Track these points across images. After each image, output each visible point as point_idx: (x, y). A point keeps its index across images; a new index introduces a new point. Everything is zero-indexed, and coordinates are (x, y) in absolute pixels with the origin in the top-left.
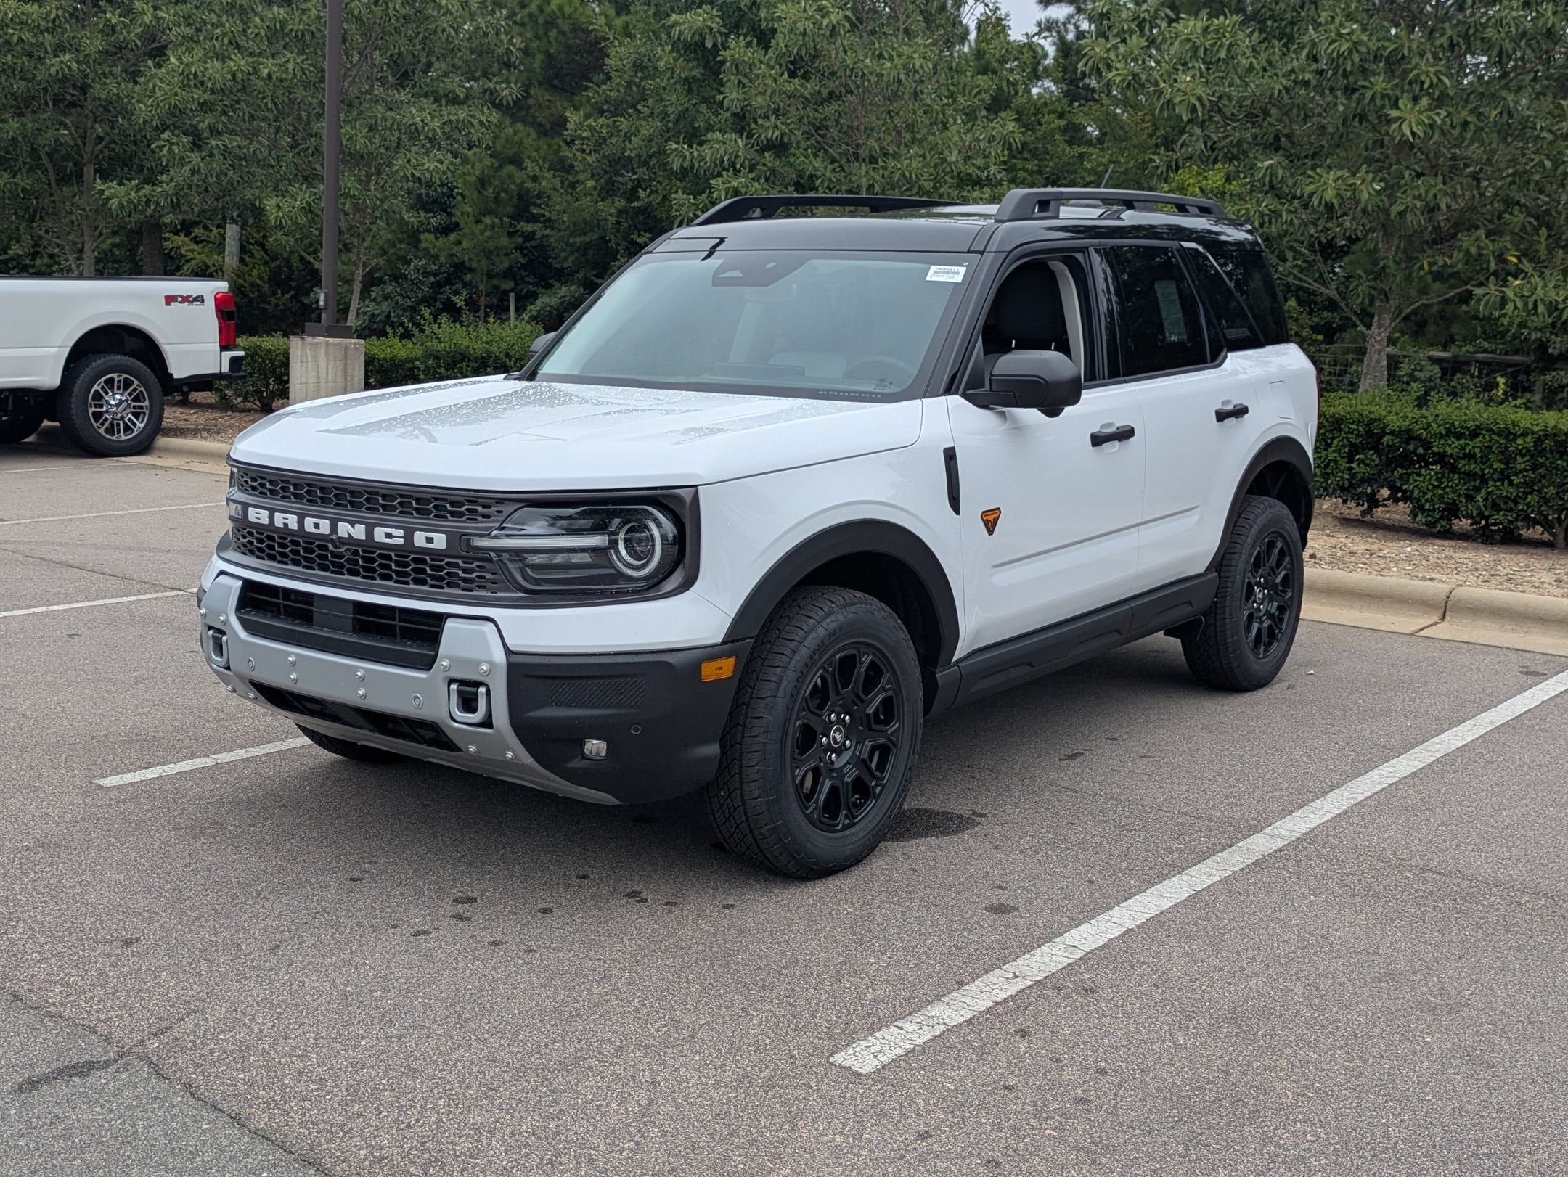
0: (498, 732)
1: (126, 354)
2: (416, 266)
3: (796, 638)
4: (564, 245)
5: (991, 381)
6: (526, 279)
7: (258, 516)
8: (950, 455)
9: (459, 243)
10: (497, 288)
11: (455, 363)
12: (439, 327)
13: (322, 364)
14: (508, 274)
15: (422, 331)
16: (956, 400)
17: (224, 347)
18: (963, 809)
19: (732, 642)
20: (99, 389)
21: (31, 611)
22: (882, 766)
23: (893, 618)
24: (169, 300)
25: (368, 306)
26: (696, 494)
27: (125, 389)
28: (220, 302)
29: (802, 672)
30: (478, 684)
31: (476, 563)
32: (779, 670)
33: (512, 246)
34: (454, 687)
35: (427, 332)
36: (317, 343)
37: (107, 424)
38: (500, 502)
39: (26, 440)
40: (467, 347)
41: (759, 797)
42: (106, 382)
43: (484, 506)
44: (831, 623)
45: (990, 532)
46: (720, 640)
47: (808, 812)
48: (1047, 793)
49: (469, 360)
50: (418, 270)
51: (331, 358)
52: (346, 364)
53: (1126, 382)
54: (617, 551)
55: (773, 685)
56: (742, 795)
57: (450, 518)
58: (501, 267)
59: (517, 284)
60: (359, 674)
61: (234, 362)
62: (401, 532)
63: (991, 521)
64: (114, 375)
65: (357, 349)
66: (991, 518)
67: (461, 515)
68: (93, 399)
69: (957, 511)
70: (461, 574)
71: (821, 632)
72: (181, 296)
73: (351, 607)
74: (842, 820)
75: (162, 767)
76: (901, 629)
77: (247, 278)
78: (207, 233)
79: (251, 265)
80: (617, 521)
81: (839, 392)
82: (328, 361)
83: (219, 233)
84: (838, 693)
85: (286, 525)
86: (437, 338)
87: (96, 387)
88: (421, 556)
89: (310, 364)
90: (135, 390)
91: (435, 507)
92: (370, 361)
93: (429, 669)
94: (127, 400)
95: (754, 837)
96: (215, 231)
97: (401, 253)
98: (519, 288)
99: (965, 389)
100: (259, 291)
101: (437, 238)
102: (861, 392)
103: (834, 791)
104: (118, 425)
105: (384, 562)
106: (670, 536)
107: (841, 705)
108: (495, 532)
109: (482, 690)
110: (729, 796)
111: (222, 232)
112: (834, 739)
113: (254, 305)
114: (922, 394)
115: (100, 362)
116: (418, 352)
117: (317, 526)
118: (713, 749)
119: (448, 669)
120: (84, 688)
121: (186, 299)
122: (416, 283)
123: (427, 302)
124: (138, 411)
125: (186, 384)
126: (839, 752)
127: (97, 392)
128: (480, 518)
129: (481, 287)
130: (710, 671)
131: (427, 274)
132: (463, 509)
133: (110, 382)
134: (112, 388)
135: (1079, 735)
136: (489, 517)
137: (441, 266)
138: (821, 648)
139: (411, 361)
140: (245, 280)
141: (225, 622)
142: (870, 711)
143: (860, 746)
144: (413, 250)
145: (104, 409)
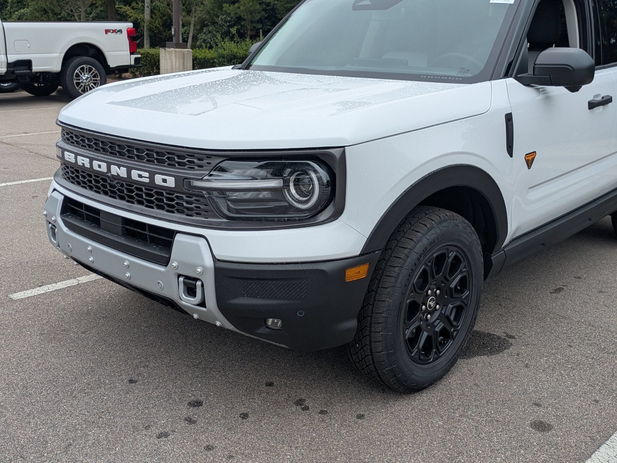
0: (209, 311)
1: (89, 56)
2: (221, 18)
3: (409, 247)
4: (283, 8)
5: (534, 68)
6: (267, 23)
7: (70, 157)
8: (509, 118)
9: (239, 8)
10: (255, 27)
11: (231, 60)
12: (224, 43)
13: (174, 61)
14: (260, 21)
15: (217, 45)
16: (511, 81)
17: (132, 53)
18: (499, 332)
19: (367, 254)
20: (78, 72)
21: (20, 182)
22: (457, 318)
23: (469, 226)
24: (107, 31)
25: (202, 36)
26: (344, 152)
27: (90, 72)
28: (129, 32)
29: (412, 270)
30: (196, 280)
31: (194, 198)
32: (397, 269)
33: (261, 9)
34: (181, 279)
35: (219, 46)
36: (171, 51)
37: (82, 88)
38: (209, 157)
39: (52, 94)
40: (236, 52)
41: (382, 351)
42: (81, 69)
43: (199, 159)
44: (431, 235)
45: (529, 167)
46: (358, 253)
47: (413, 355)
48: (549, 319)
49: (237, 59)
50: (222, 20)
51: (177, 58)
52: (184, 60)
53: (604, 68)
54: (289, 191)
55: (393, 279)
56: (371, 349)
57: (177, 166)
58: (257, 18)
59: (263, 26)
60: (125, 264)
61: (136, 59)
62: (147, 174)
63: (530, 160)
64: (84, 66)
65: (188, 54)
66: (530, 158)
67: (184, 164)
68: (76, 76)
69: (511, 155)
70: (185, 204)
71: (425, 241)
72: (112, 30)
73: (120, 220)
74: (432, 357)
75: (49, 286)
76: (474, 234)
77: (154, 24)
78: (137, 5)
79: (155, 19)
80: (288, 170)
81: (434, 76)
82: (176, 59)
83: (142, 5)
84: (433, 278)
85: (83, 164)
86: (224, 48)
87: (76, 71)
88: (160, 191)
89: (168, 61)
90: (94, 72)
91: (168, 158)
92: (195, 59)
93: (166, 266)
94: (90, 77)
95: (377, 373)
96: (141, 4)
97: (215, 13)
98: (264, 28)
99: (517, 73)
100: (158, 30)
101: (230, 6)
102: (448, 77)
103: (429, 338)
104: (87, 88)
105: (139, 192)
106: (325, 182)
107: (435, 284)
108: (206, 178)
109: (199, 283)
110: (362, 348)
111: (143, 4)
112: (430, 305)
113: (157, 36)
114: (489, 78)
115: (77, 60)
116: (215, 55)
117: (100, 166)
118: (353, 323)
119: (177, 268)
120: (28, 230)
121: (114, 31)
122: (222, 26)
123: (226, 34)
124: (95, 82)
125: (117, 70)
126: (431, 313)
127: (77, 73)
128: (196, 167)
129: (248, 27)
130: (352, 275)
131: (226, 22)
132: (185, 161)
133: (82, 69)
134: (83, 72)
135: (557, 274)
136: (202, 167)
137: (232, 18)
138: (425, 251)
139: (213, 59)
140: (153, 25)
141: (55, 221)
142: (453, 285)
143: (445, 308)
144: (220, 11)
145: (81, 81)
